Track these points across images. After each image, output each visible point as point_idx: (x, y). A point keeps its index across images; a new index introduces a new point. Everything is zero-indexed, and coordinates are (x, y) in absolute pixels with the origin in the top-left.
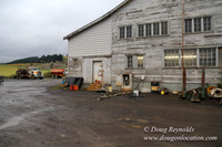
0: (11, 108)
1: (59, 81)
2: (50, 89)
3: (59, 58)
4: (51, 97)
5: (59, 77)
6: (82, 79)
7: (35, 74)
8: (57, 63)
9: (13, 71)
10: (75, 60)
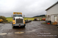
0: (33, 27)
1: (44, 22)
2: (42, 24)
3: (44, 16)
4: (42, 26)
5: (44, 21)
6: (51, 21)
7: (38, 20)
8: (44, 17)
9: (33, 19)
10: (49, 16)
